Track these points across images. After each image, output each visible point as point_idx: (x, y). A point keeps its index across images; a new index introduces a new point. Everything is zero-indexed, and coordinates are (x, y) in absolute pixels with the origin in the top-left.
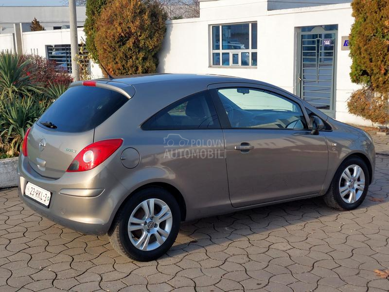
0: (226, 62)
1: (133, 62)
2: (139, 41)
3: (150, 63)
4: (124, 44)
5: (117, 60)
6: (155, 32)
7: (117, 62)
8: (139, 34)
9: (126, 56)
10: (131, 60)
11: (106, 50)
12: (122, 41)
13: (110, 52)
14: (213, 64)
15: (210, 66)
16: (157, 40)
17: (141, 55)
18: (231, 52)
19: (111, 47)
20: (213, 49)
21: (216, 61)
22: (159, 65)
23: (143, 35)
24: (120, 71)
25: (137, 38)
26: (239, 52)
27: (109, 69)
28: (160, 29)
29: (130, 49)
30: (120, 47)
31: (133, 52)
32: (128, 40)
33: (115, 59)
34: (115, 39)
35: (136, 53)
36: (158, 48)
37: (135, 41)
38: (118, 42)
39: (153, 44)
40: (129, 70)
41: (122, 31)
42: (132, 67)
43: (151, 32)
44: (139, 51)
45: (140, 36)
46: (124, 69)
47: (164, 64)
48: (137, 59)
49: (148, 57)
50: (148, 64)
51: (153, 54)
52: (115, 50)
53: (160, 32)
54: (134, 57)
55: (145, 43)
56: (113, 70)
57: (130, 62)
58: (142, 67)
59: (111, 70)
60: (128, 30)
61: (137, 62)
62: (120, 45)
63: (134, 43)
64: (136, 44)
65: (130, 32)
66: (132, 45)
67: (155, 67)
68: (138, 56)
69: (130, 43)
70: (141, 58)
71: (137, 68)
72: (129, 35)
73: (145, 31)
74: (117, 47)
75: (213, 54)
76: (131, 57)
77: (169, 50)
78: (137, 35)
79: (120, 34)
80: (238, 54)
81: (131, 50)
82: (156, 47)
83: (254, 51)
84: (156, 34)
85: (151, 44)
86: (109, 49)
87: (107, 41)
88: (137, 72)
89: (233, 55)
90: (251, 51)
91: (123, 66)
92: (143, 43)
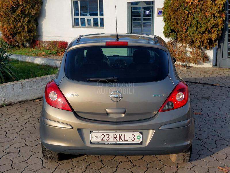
0: (83, 24)
1: (21, 24)
2: (25, 10)
3: (32, 24)
4: (15, 12)
5: (10, 23)
6: (35, 5)
7: (10, 24)
8: (25, 5)
9: (16, 20)
10: (20, 23)
11: (2, 16)
12: (13, 10)
13: (5, 17)
14: (75, 25)
15: (73, 27)
16: (37, 9)
17: (27, 19)
18: (86, 18)
19: (6, 14)
20: (74, 16)
22: (38, 26)
23: (27, 6)
24: (13, 30)
25: (23, 8)
27: (5, 29)
28: (39, 2)
29: (18, 15)
30: (12, 14)
31: (21, 18)
32: (17, 9)
33: (8, 22)
34: (8, 9)
35: (23, 18)
36: (38, 15)
37: (22, 10)
38: (10, 11)
39: (34, 12)
40: (18, 29)
41: (13, 3)
42: (20, 27)
43: (33, 4)
44: (25, 17)
45: (25, 7)
46: (15, 28)
47: (42, 25)
48: (24, 22)
49: (31, 21)
50: (31, 25)
51: (34, 18)
52: (9, 16)
53: (38, 4)
54: (22, 21)
55: (29, 11)
56: (8, 29)
57: (19, 24)
58: (27, 27)
59: (6, 29)
60: (17, 2)
61: (24, 24)
62: (12, 13)
63: (21, 11)
64: (23, 12)
65: (18, 4)
66: (20, 12)
67: (36, 27)
68: (25, 20)
69: (19, 11)
70: (26, 22)
71: (24, 28)
72: (18, 6)
73: (29, 4)
74: (10, 14)
75: (75, 19)
76: (20, 21)
77: (45, 16)
78: (23, 6)
79: (12, 5)
80: (91, 19)
81: (20, 16)
82: (36, 14)
83: (102, 17)
84: (37, 6)
85: (33, 12)
86: (4, 15)
87: (3, 10)
88: (24, 30)
89: (88, 19)
90: (99, 17)
91: (15, 26)
92: (28, 12)
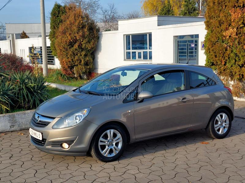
0: (134, 57)
1: (78, 57)
2: (82, 45)
3: (89, 58)
4: (72, 46)
5: (68, 56)
6: (92, 39)
7: (68, 57)
8: (82, 40)
9: (74, 54)
10: (77, 56)
11: (61, 50)
12: (71, 44)
13: (64, 51)
14: (127, 59)
15: (125, 60)
16: (93, 44)
17: (83, 53)
18: (137, 51)
19: (64, 48)
20: (126, 50)
21: (128, 56)
22: (95, 59)
23: (84, 41)
24: (70, 63)
25: (80, 43)
26: (142, 51)
27: (64, 62)
28: (95, 37)
29: (76, 49)
30: (70, 48)
31: (78, 52)
32: (75, 44)
33: (67, 56)
34: (67, 43)
35: (80, 52)
36: (94, 49)
37: (79, 45)
38: (69, 45)
39: (90, 46)
40: (76, 62)
41: (71, 38)
42: (78, 60)
43: (89, 39)
44: (82, 51)
45: (82, 41)
46: (73, 61)
47: (98, 58)
48: (81, 55)
49: (87, 54)
50: (87, 59)
51: (91, 52)
52: (67, 50)
53: (95, 39)
54: (79, 55)
55: (85, 46)
56: (66, 62)
57: (76, 57)
58: (84, 60)
59: (65, 62)
60: (74, 38)
61: (81, 57)
62: (70, 47)
63: (79, 46)
64: (80, 47)
65: (76, 39)
66: (77, 47)
67: (92, 60)
68: (81, 54)
69: (76, 46)
70: (83, 55)
71: (81, 61)
72: (75, 41)
73: (86, 39)
74: (68, 48)
75: (127, 52)
76: (77, 55)
77: (101, 50)
78: (80, 41)
79: (70, 41)
80: (141, 53)
81: (77, 50)
82: (92, 48)
83: (150, 50)
84: (93, 41)
85: (89, 46)
86: (63, 50)
87: (62, 44)
88: (81, 63)
89: (138, 53)
90: (148, 50)
91: (72, 60)
92: (84, 46)
